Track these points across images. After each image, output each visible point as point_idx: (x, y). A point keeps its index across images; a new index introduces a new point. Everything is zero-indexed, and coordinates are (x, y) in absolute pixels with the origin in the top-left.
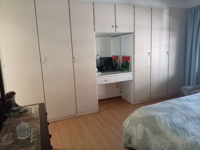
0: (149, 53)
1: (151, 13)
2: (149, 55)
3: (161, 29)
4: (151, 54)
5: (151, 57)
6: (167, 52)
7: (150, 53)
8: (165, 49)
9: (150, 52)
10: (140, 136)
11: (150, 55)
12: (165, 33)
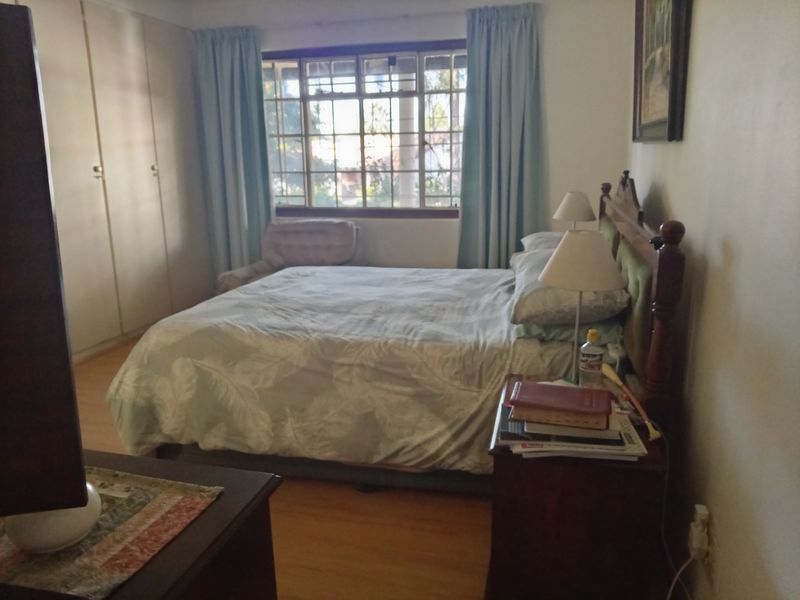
0: (96, 169)
1: (84, 23)
2: (97, 177)
3: (124, 85)
4: (103, 172)
5: (104, 182)
6: (153, 168)
7: (100, 169)
8: (143, 158)
9: (98, 164)
10: (188, 390)
11: (99, 174)
12: (137, 101)
